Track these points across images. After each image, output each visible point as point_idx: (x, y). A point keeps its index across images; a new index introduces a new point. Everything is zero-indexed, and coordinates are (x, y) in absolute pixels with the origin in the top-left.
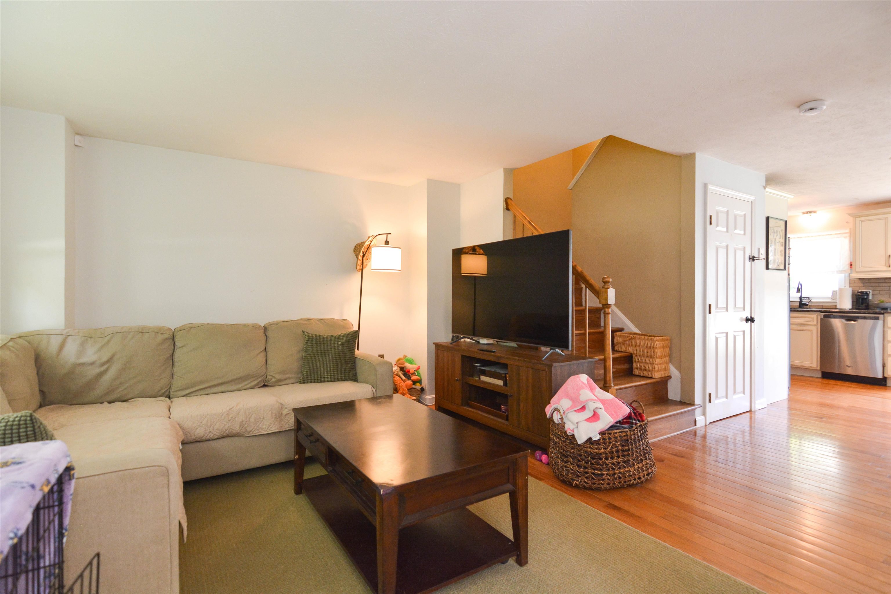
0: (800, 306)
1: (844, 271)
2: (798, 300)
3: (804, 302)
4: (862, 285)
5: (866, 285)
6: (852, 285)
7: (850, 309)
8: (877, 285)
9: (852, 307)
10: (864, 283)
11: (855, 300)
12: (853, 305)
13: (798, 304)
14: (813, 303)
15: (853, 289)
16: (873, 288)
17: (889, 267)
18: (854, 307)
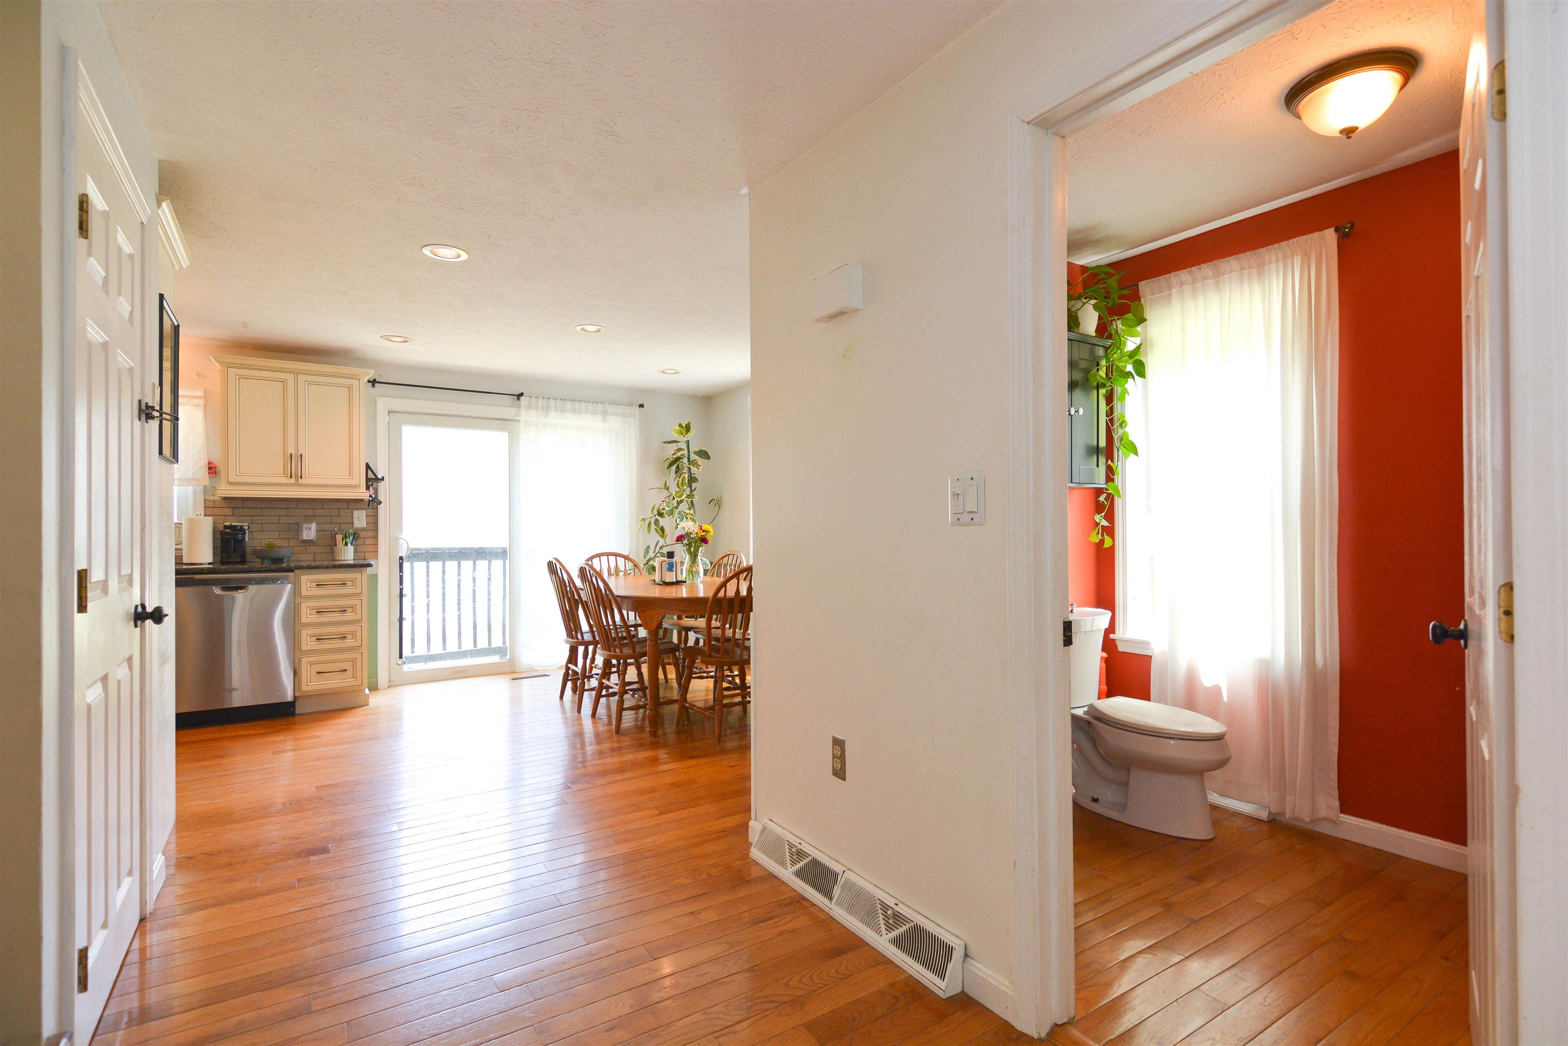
1: (196, 480)
4: (228, 512)
5: (236, 511)
6: (210, 511)
7: (209, 564)
8: (258, 512)
9: (214, 560)
10: (233, 508)
11: (219, 544)
12: (214, 555)
15: (214, 519)
16: (250, 518)
17: (291, 477)
18: (219, 558)
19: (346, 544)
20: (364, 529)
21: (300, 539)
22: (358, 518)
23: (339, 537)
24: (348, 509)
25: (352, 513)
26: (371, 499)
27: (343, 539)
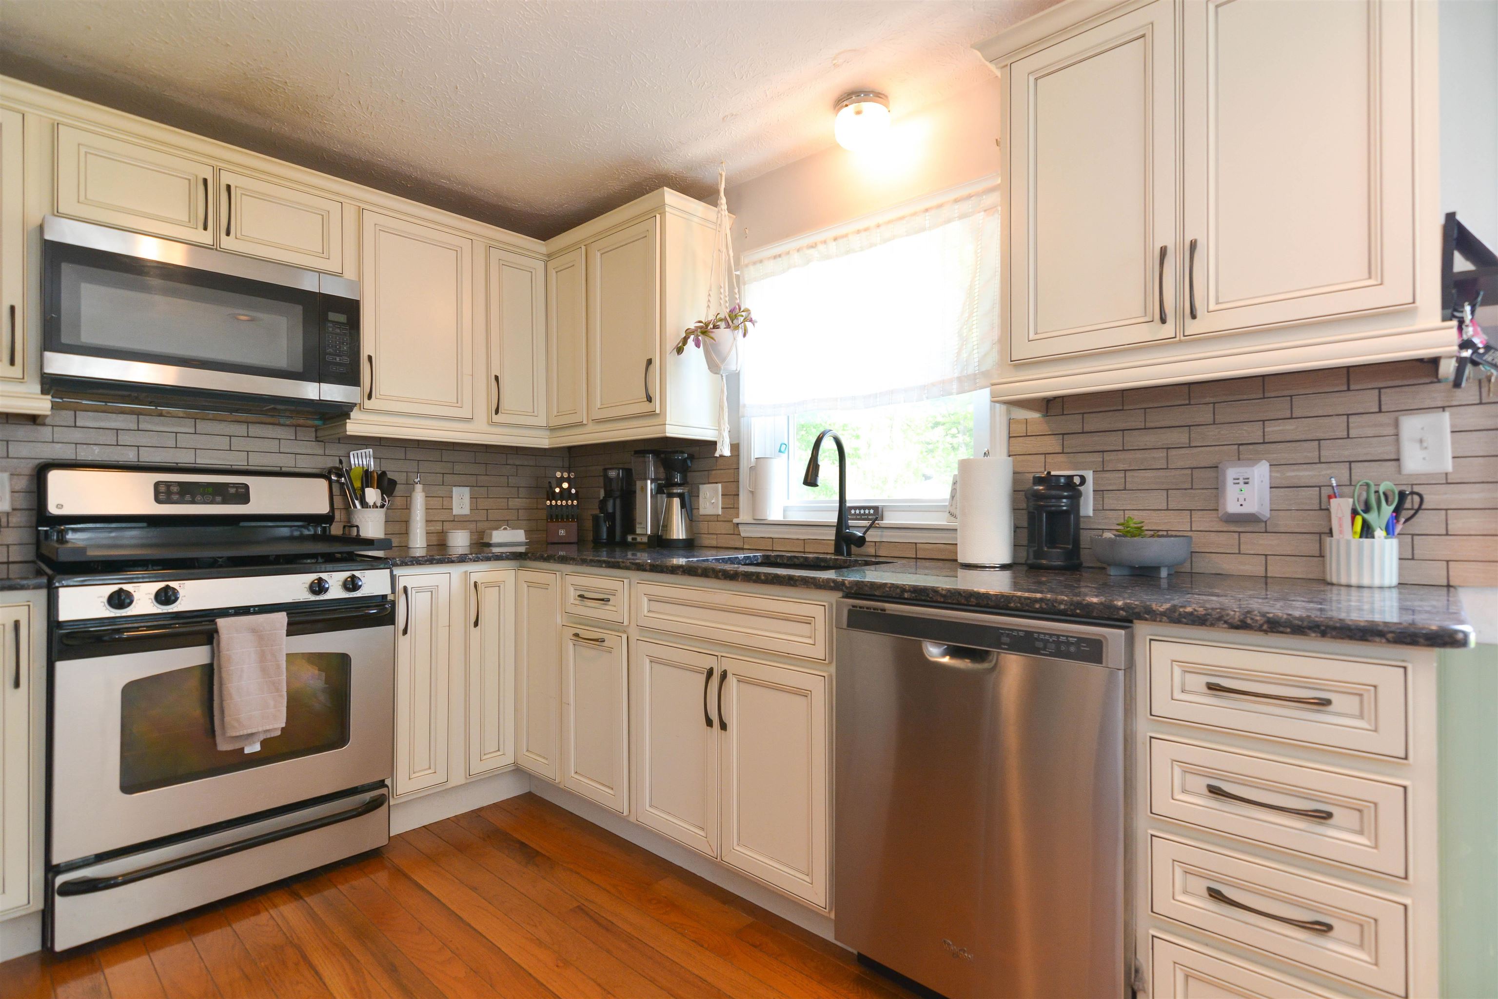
0: (838, 550)
1: (986, 374)
2: (833, 518)
3: (856, 527)
4: (1052, 444)
5: (1071, 441)
6: (1021, 446)
8: (1114, 441)
10: (1063, 434)
12: (1016, 546)
13: (831, 535)
14: (887, 533)
16: (1097, 458)
17: (1163, 320)
18: (1023, 554)
19: (1367, 531)
20: (1447, 481)
21: (1221, 513)
22: (1421, 441)
23: (1341, 508)
24: (1380, 411)
25: (1396, 424)
26: (1467, 353)
27: (1355, 513)
